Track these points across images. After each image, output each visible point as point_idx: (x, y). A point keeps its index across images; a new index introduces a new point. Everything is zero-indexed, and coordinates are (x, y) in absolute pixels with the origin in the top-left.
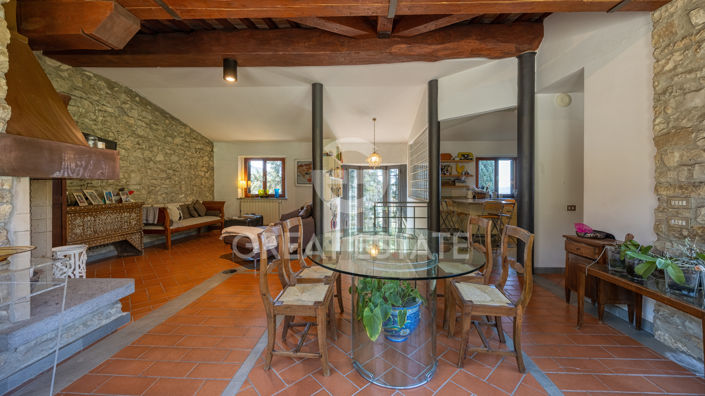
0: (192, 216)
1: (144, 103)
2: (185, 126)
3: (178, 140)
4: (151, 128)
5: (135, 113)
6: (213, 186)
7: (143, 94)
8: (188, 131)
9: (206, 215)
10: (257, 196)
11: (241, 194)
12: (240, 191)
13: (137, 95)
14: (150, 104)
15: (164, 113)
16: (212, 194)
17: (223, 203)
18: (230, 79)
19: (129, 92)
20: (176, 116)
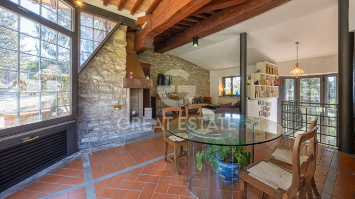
0: (198, 103)
1: (182, 60)
2: (197, 66)
3: (194, 72)
4: (184, 69)
5: (178, 65)
6: (209, 90)
7: (181, 57)
8: (198, 68)
9: (204, 103)
10: (228, 95)
11: (220, 94)
12: (220, 93)
13: (179, 58)
14: (183, 60)
15: (189, 63)
16: (209, 93)
17: (211, 98)
18: (196, 45)
19: (177, 58)
20: (193, 63)
